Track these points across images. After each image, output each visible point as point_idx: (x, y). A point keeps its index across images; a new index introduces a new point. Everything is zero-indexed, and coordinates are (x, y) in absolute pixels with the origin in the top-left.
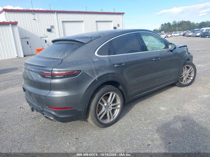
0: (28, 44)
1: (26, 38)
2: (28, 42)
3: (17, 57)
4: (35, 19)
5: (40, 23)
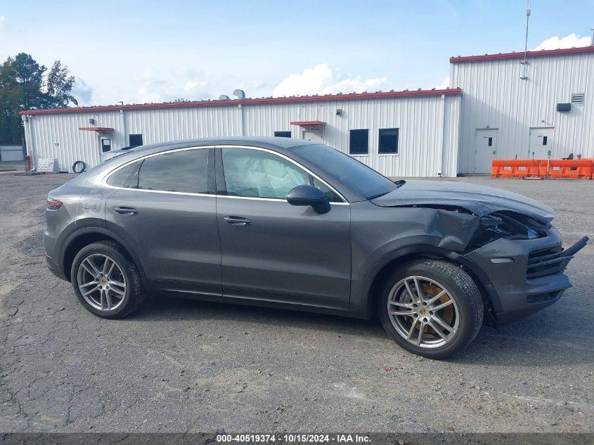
0: (490, 144)
1: (488, 129)
2: (490, 140)
3: (439, 174)
4: (525, 78)
5: (538, 88)
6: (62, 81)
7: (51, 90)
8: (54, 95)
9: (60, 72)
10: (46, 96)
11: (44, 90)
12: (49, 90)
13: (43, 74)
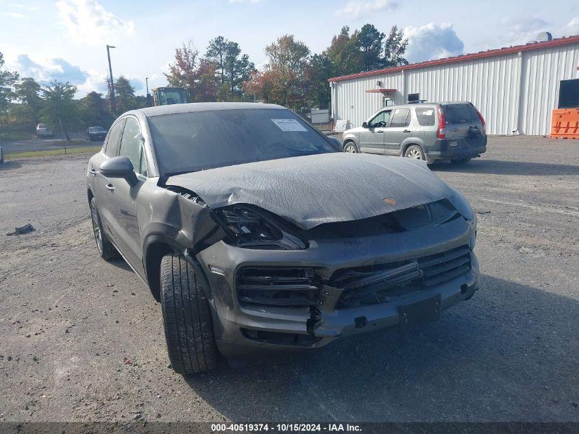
6: (398, 45)
7: (388, 54)
8: (390, 60)
9: (397, 36)
10: (384, 61)
11: (382, 55)
12: (386, 55)
13: (382, 41)
